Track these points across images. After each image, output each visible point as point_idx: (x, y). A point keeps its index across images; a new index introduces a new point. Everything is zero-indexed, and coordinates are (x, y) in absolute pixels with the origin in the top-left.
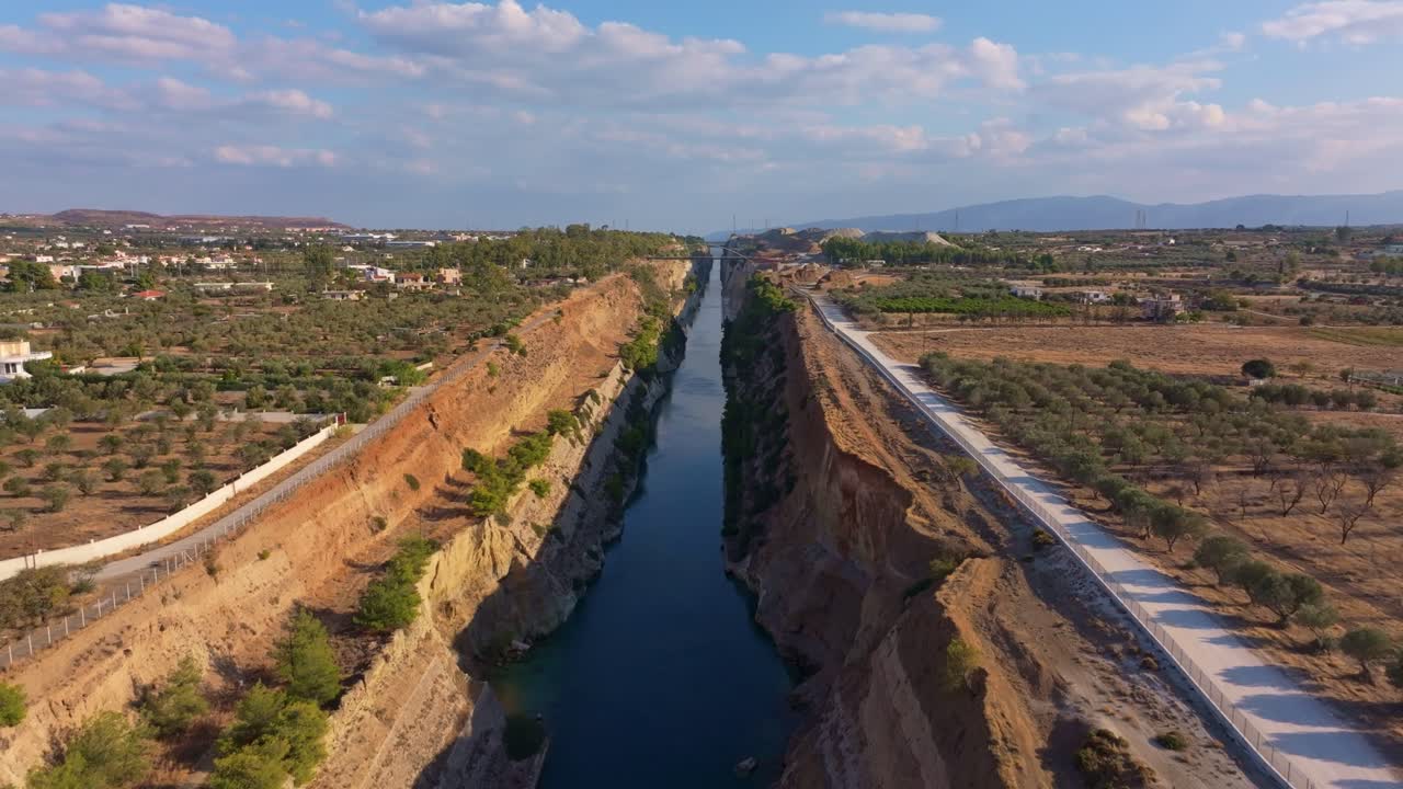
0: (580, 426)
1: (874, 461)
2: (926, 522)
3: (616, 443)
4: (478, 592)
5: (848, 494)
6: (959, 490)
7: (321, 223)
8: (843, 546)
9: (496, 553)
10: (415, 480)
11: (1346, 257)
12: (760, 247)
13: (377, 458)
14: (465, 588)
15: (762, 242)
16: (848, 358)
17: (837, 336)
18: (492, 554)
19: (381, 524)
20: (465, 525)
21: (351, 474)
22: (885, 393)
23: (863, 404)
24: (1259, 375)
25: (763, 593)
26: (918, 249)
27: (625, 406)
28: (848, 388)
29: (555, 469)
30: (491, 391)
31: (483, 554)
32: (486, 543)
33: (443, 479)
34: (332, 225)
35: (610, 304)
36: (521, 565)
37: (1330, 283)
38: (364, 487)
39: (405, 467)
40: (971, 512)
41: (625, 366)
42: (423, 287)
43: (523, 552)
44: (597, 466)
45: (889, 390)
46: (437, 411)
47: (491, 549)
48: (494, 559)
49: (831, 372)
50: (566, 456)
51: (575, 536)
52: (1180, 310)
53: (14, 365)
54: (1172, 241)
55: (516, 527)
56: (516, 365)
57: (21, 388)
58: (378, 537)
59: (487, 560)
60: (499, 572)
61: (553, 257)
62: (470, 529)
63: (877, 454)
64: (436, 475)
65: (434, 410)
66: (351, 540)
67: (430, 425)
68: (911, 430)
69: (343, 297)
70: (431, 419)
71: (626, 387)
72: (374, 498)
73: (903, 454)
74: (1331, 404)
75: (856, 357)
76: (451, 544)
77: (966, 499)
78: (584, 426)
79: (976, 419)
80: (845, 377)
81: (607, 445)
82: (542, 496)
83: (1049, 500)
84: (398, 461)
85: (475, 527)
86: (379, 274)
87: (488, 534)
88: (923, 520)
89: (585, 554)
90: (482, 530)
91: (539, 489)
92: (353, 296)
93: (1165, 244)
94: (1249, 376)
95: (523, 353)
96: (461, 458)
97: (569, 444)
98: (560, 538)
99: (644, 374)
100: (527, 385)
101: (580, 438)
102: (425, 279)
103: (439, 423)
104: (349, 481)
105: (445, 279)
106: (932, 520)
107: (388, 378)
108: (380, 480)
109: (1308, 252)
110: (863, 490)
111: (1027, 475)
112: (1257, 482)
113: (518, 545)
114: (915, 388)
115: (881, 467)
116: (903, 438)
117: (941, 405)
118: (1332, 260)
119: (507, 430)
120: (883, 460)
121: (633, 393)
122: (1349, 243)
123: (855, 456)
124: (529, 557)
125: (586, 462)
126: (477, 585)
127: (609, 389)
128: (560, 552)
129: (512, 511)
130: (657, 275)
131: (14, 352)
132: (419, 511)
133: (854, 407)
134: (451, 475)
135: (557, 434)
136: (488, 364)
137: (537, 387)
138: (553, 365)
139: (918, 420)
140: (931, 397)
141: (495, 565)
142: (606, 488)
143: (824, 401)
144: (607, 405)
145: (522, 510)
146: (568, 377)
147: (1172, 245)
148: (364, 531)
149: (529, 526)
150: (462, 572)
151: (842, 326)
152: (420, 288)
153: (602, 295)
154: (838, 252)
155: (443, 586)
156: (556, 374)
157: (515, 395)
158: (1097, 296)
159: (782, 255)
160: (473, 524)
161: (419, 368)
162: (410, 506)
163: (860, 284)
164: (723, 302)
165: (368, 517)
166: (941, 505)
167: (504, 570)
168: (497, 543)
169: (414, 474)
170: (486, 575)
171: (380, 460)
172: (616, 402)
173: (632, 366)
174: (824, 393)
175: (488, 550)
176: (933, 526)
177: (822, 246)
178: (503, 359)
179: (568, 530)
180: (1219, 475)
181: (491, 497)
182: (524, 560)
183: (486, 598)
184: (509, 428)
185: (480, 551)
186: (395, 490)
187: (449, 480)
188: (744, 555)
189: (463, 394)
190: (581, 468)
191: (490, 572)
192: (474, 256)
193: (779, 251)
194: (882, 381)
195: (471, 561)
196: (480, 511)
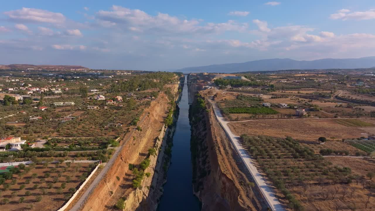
0: (156, 150)
1: (230, 177)
2: (243, 202)
3: (164, 152)
4: (135, 208)
5: (224, 183)
6: (250, 190)
7: (80, 67)
8: (223, 196)
9: (139, 197)
10: (119, 177)
11: (348, 85)
12: (198, 79)
13: (110, 175)
14: (132, 207)
15: (199, 77)
16: (222, 133)
17: (219, 123)
18: (138, 197)
19: (112, 193)
20: (132, 191)
21: (105, 181)
22: (232, 149)
23: (227, 153)
24: (323, 141)
25: (203, 204)
26: (239, 82)
27: (166, 139)
28: (223, 146)
29: (151, 167)
30: (134, 144)
31: (136, 198)
32: (137, 195)
33: (125, 174)
34: (83, 68)
35: (160, 105)
36: (145, 199)
37: (343, 97)
38: (108, 184)
39: (116, 175)
40: (253, 198)
41: (165, 126)
42: (113, 103)
43: (145, 195)
44: (160, 161)
45: (233, 148)
46: (123, 156)
47: (138, 196)
48: (138, 198)
49: (219, 139)
50: (153, 160)
51: (156, 186)
52: (305, 113)
53: (17, 145)
54: (305, 79)
55: (143, 189)
56: (140, 134)
57: (21, 154)
58: (111, 197)
59: (137, 199)
60: (139, 201)
61: (145, 87)
62: (133, 192)
63: (231, 174)
64: (123, 174)
65: (122, 156)
66: (106, 200)
67: (121, 160)
68: (238, 165)
69: (93, 108)
70: (121, 158)
71: (166, 132)
72: (110, 186)
73: (237, 174)
74: (339, 154)
75: (225, 133)
76: (129, 197)
77: (252, 194)
78: (157, 150)
79: (254, 160)
80: (222, 141)
81: (162, 153)
82: (148, 177)
83: (271, 195)
84: (115, 173)
85: (134, 191)
86: (101, 97)
87: (137, 192)
88: (242, 201)
89: (159, 191)
90: (136, 192)
91: (148, 175)
92: (95, 108)
93: (303, 80)
94: (321, 142)
95: (141, 130)
96: (128, 167)
97: (154, 157)
98: (153, 188)
99: (170, 127)
100: (142, 139)
101: (156, 154)
102: (113, 101)
103: (123, 159)
104: (105, 183)
105: (118, 99)
106: (244, 202)
107: (110, 145)
108: (111, 181)
109: (339, 83)
110: (227, 184)
111: (265, 185)
112: (319, 187)
113: (144, 194)
114: (239, 147)
115: (232, 179)
116: (237, 168)
117: (245, 155)
118: (345, 87)
119: (138, 154)
120: (232, 177)
121: (167, 133)
122: (349, 80)
123: (226, 175)
124: (146, 196)
125: (158, 161)
126: (134, 205)
127: (161, 136)
128: (154, 193)
129: (142, 184)
130: (171, 90)
131: (17, 141)
132: (120, 186)
133: (225, 154)
134: (126, 172)
135: (151, 155)
136: (133, 137)
137: (144, 139)
138: (148, 130)
139: (240, 161)
140: (243, 151)
141: (139, 200)
142: (163, 168)
143: (217, 152)
144: (161, 140)
145: (144, 183)
146: (151, 132)
147: (305, 80)
148: (108, 196)
149: (146, 188)
150: (131, 203)
151: (220, 119)
152: (112, 104)
153: (159, 103)
154: (219, 83)
155: (127, 208)
156: (149, 132)
157: (140, 144)
158: (284, 105)
159: (203, 82)
160: (134, 190)
161: (117, 140)
162: (118, 185)
163: (225, 99)
164: (188, 94)
165: (109, 192)
166: (246, 195)
167: (141, 201)
168: (139, 195)
169: (118, 176)
170: (137, 203)
171: (111, 175)
172: (163, 139)
173: (167, 125)
174: (217, 148)
175: (137, 197)
176: (244, 204)
177: (214, 80)
178: (137, 134)
179: (155, 185)
180: (310, 184)
181: (138, 183)
182: (145, 197)
183: (136, 209)
184: (139, 153)
185: (135, 197)
186: (115, 182)
187: (126, 174)
188: (198, 191)
189: (128, 148)
190: (157, 163)
191: (137, 202)
192: (124, 89)
193: (203, 81)
194: (231, 144)
195: (133, 200)
196: (135, 186)
